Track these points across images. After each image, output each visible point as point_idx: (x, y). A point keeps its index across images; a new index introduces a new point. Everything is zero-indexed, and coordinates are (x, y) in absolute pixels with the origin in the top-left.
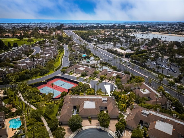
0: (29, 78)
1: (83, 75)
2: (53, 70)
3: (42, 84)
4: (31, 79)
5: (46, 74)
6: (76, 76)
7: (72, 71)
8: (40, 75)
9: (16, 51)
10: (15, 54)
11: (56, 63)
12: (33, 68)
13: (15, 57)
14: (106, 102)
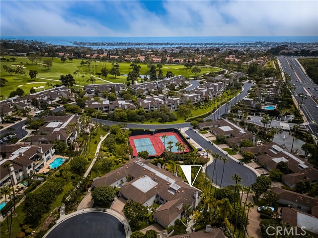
0: (140, 121)
1: (219, 141)
2: (185, 119)
3: (147, 134)
4: (143, 123)
5: (168, 121)
6: (206, 139)
7: (208, 129)
8: (159, 122)
9: (159, 83)
10: (156, 86)
11: (200, 110)
12: (157, 109)
13: (153, 90)
14: (173, 193)
